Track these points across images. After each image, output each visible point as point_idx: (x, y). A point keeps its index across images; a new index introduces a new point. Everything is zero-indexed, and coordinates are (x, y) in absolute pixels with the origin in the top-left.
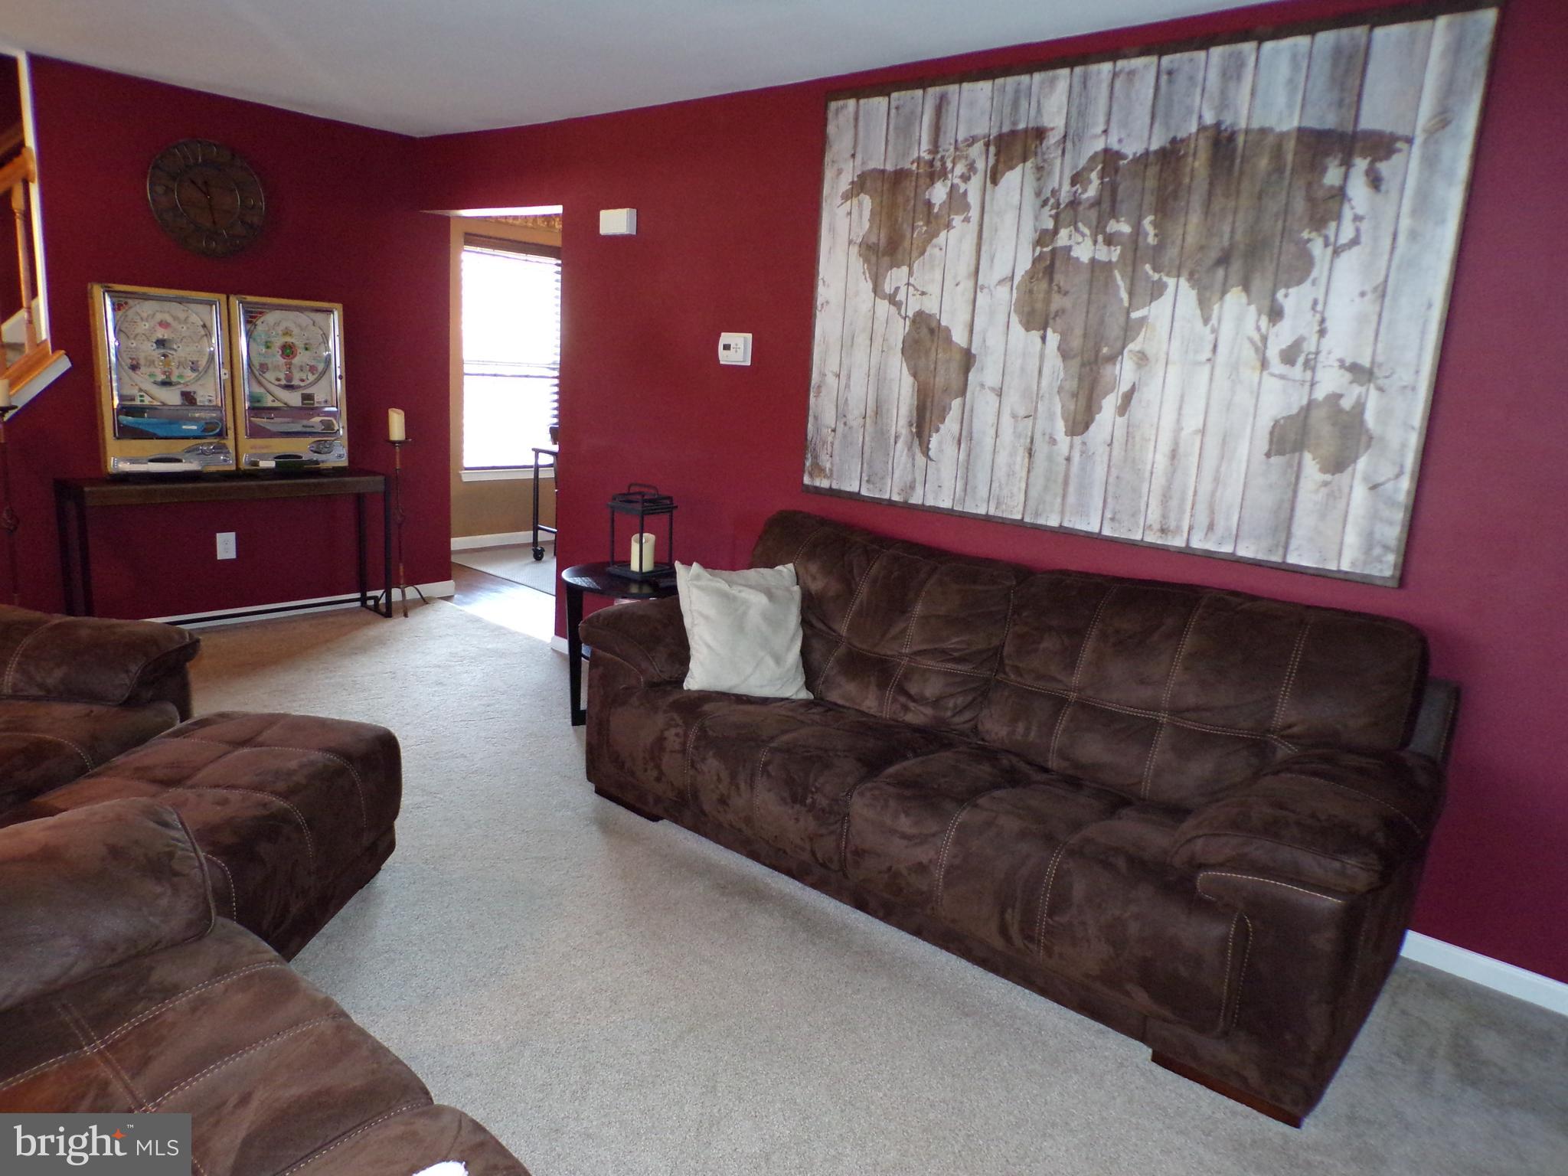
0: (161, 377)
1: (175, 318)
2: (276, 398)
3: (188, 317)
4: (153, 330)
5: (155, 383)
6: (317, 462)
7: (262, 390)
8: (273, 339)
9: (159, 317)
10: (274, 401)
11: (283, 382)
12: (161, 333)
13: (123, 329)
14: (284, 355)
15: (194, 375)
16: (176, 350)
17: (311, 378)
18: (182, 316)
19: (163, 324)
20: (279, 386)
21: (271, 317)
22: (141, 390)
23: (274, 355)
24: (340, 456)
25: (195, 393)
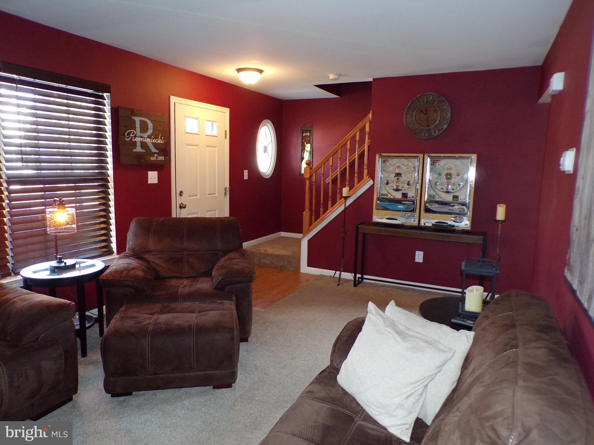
0: (395, 188)
1: (403, 165)
2: (440, 197)
3: (408, 164)
4: (394, 169)
5: (394, 189)
6: (454, 226)
7: (435, 193)
8: (442, 172)
9: (398, 164)
10: (439, 198)
11: (445, 190)
12: (397, 171)
13: (385, 169)
14: (447, 179)
15: (408, 186)
16: (402, 177)
17: (458, 188)
18: (406, 163)
19: (399, 167)
20: (444, 192)
21: (442, 162)
22: (388, 192)
23: (442, 178)
24: (467, 225)
25: (407, 193)
